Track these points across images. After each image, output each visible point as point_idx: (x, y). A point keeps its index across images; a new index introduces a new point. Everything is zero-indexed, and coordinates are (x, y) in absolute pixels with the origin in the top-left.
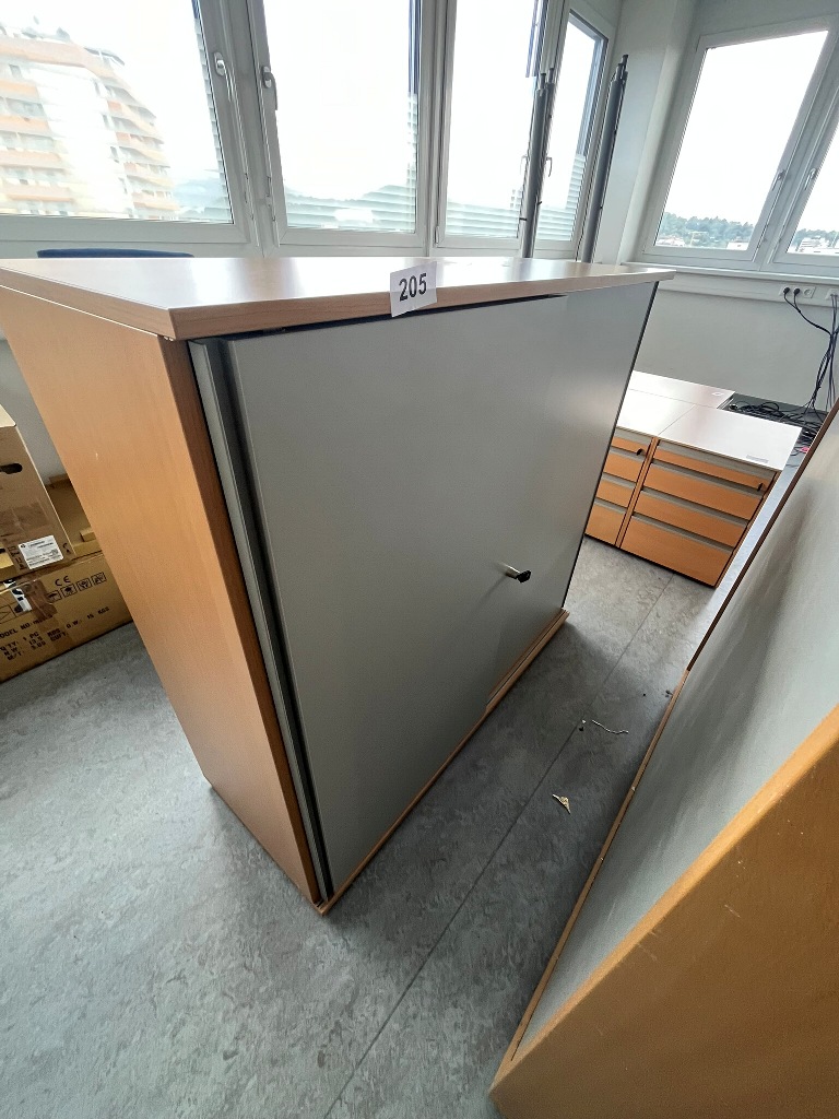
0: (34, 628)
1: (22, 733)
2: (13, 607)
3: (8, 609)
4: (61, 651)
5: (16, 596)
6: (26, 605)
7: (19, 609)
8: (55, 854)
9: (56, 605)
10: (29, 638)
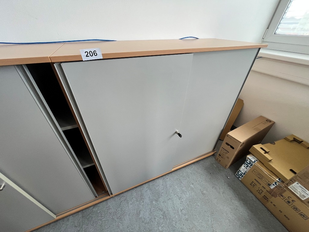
0: (265, 191)
1: (223, 193)
2: (269, 183)
3: (267, 181)
4: (260, 200)
5: (274, 183)
6: (272, 187)
7: (269, 185)
8: (183, 209)
9: (278, 197)
10: (260, 189)
